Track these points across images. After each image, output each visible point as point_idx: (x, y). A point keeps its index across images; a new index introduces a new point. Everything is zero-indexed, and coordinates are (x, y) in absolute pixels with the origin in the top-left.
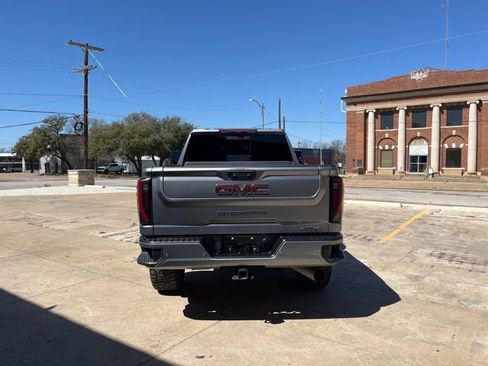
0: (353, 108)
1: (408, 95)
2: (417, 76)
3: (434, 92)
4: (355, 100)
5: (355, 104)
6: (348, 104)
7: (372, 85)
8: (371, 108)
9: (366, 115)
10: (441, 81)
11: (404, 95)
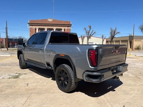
0: (31, 27)
1: (48, 25)
2: (50, 20)
3: (54, 25)
4: (32, 24)
5: (32, 26)
6: (30, 25)
7: (37, 21)
8: (37, 27)
9: (36, 29)
10: (55, 22)
11: (46, 25)
